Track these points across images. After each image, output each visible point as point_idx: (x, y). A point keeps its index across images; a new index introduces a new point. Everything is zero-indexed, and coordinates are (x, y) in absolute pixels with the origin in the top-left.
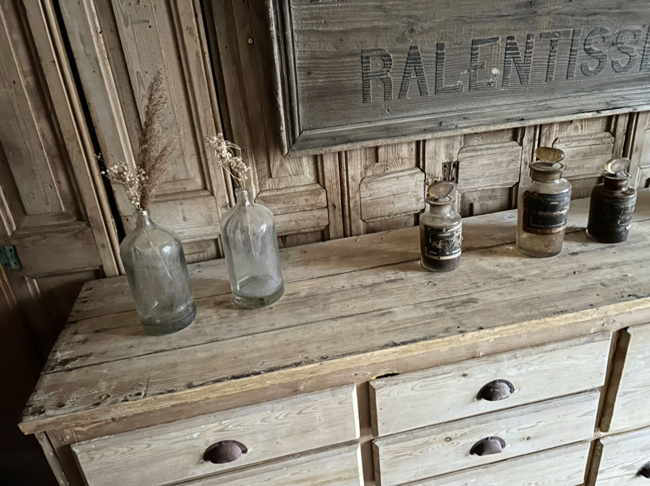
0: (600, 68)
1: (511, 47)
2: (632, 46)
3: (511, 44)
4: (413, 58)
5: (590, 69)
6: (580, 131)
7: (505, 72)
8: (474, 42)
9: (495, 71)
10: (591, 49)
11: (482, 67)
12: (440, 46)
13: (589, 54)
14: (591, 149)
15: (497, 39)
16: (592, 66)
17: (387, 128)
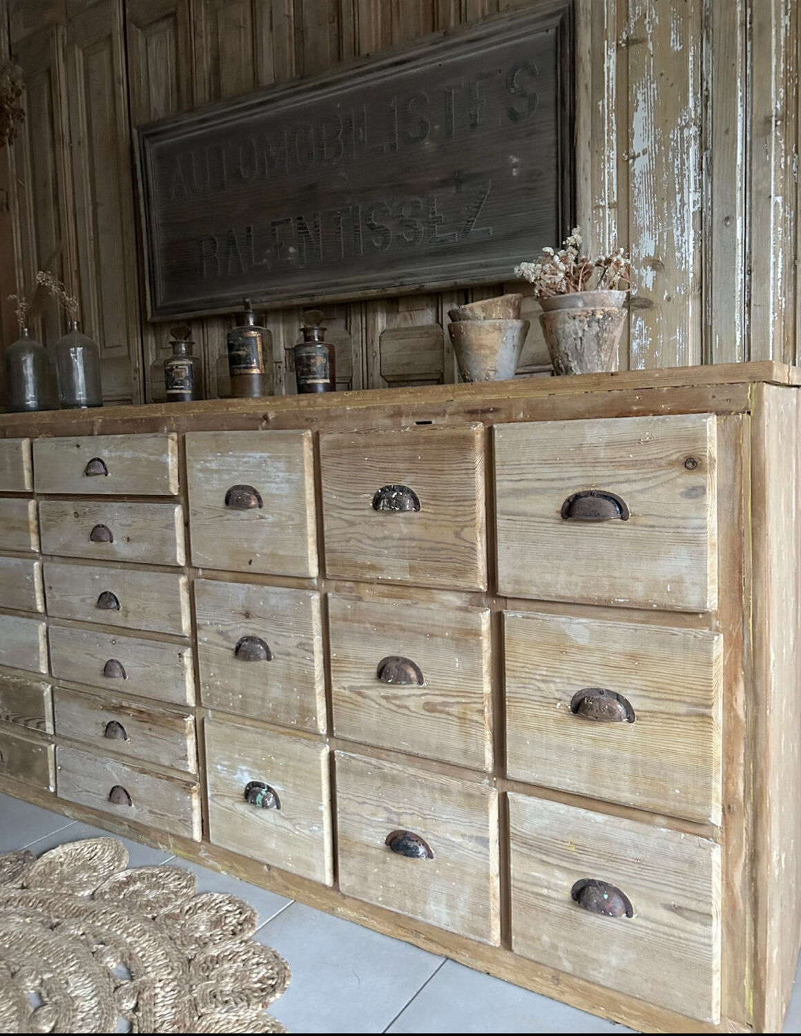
0: (386, 243)
1: (302, 227)
2: (414, 219)
3: (302, 224)
4: (231, 242)
5: (376, 245)
6: (410, 322)
7: (301, 250)
8: (274, 224)
9: (291, 250)
10: (373, 224)
11: (281, 245)
12: (249, 230)
13: (372, 229)
14: (418, 342)
15: (289, 220)
16: (377, 242)
17: (212, 301)
